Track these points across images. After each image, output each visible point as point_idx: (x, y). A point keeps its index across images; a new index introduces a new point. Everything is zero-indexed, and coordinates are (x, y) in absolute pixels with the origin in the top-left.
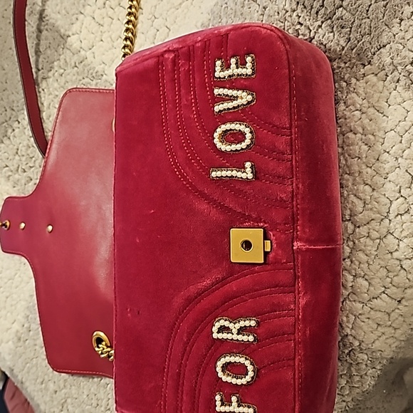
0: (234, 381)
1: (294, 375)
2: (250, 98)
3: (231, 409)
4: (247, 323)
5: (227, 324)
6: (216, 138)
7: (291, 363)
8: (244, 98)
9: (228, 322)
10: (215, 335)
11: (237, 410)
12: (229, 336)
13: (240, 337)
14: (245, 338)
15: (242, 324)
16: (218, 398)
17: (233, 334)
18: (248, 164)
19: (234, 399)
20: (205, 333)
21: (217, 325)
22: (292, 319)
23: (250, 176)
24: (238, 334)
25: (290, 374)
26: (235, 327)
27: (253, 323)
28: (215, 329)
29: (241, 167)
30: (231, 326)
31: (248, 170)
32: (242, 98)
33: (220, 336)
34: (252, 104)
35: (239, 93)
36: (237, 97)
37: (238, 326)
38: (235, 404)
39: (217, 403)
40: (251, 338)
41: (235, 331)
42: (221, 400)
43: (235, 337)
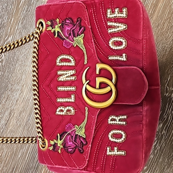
0: (116, 141)
2: (125, 27)
3: (114, 153)
4: (123, 117)
5: (114, 117)
6: (110, 44)
7: (141, 133)
8: (122, 27)
9: (115, 117)
10: (109, 122)
12: (115, 122)
13: (120, 123)
14: (122, 123)
15: (121, 117)
18: (124, 55)
19: (116, 148)
21: (110, 118)
22: (141, 116)
23: (125, 59)
26: (117, 119)
27: (125, 117)
28: (109, 120)
29: (121, 56)
30: (116, 118)
31: (124, 57)
32: (121, 27)
33: (111, 122)
34: (125, 29)
35: (120, 25)
36: (119, 26)
37: (119, 118)
38: (116, 151)
39: (108, 151)
40: (124, 123)
41: (118, 120)
43: (118, 122)
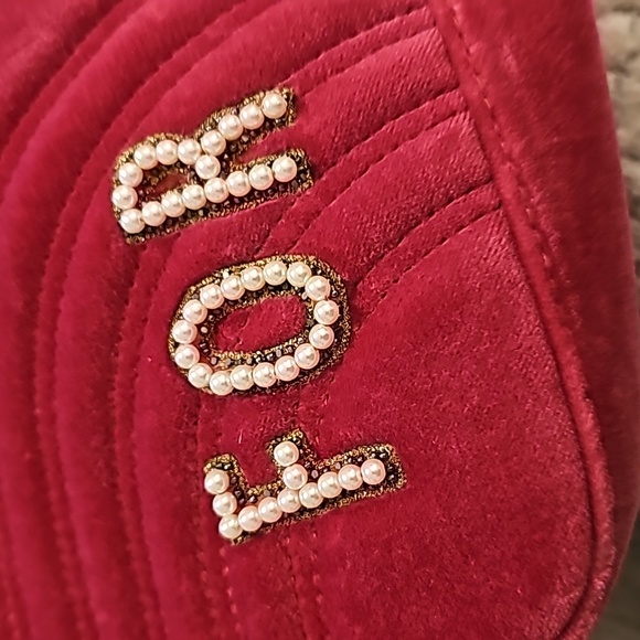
0: (263, 375)
1: (513, 237)
3: (286, 502)
4: (250, 114)
5: (164, 150)
7: (484, 195)
10: (130, 221)
11: (310, 496)
12: (191, 196)
13: (237, 182)
14: (259, 175)
15: (229, 124)
16: (214, 481)
17: (202, 182)
19: (284, 452)
20: (85, 236)
21: (127, 174)
24: (224, 173)
25: (494, 242)
26: (200, 151)
27: (274, 105)
28: (122, 195)
30: (185, 149)
33: (153, 212)
37: (213, 140)
38: (292, 474)
39: (217, 505)
40: (284, 167)
41: (206, 165)
42: (233, 487)
43: (215, 189)
